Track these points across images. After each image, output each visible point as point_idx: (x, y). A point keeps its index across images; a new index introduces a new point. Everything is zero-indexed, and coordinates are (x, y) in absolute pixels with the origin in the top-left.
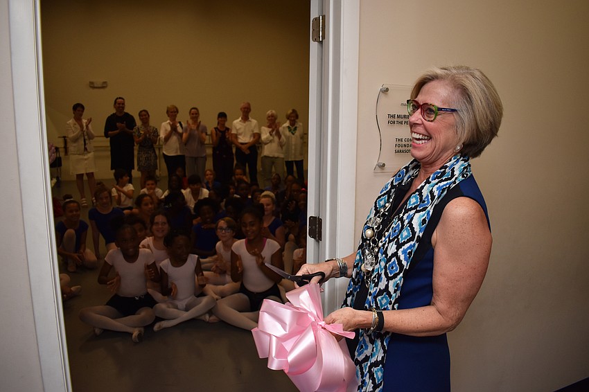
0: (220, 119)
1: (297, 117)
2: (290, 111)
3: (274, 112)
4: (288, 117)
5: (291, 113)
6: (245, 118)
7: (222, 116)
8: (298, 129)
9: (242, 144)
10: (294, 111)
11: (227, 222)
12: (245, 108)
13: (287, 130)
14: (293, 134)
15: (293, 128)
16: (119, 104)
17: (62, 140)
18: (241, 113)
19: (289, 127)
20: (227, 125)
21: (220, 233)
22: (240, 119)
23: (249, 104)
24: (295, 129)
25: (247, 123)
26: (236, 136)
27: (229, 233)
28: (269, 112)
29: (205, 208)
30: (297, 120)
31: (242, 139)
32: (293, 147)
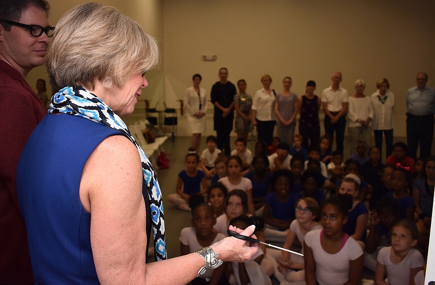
0: (309, 87)
1: (388, 86)
2: (381, 81)
3: (363, 81)
4: (379, 87)
5: (383, 83)
6: (336, 87)
7: (311, 84)
8: (388, 98)
9: (331, 113)
10: (385, 81)
11: (308, 202)
12: (336, 77)
13: (377, 99)
14: (383, 103)
15: (383, 97)
16: (223, 73)
17: (179, 103)
18: (332, 83)
19: (379, 96)
20: (316, 93)
21: (298, 213)
22: (330, 88)
23: (340, 74)
24: (386, 98)
25: (337, 92)
26: (326, 104)
27: (307, 215)
28: (358, 81)
29: (283, 179)
30: (387, 90)
31: (331, 108)
32: (383, 116)
